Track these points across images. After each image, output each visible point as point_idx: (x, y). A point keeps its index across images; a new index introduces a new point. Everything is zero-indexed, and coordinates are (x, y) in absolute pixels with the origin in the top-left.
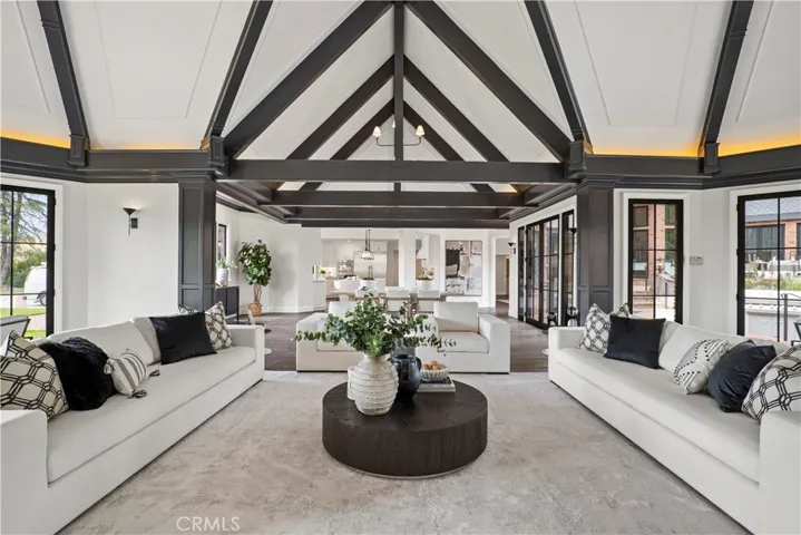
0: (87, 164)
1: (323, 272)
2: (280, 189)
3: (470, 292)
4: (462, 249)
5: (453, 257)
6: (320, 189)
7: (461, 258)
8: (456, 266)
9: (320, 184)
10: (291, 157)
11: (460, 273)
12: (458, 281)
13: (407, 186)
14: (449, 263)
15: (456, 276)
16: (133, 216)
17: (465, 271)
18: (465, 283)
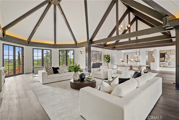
0: (76, 46)
1: (130, 60)
2: (106, 44)
3: (170, 66)
4: (166, 53)
5: (163, 55)
6: (119, 42)
7: (166, 55)
8: (164, 58)
9: (119, 40)
10: (108, 37)
11: (166, 60)
12: (165, 62)
13: (140, 37)
14: (161, 57)
15: (164, 61)
16: (81, 52)
17: (168, 59)
18: (168, 63)
